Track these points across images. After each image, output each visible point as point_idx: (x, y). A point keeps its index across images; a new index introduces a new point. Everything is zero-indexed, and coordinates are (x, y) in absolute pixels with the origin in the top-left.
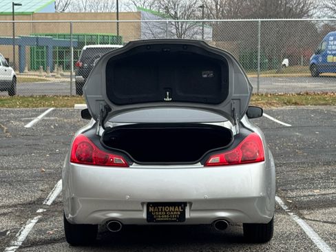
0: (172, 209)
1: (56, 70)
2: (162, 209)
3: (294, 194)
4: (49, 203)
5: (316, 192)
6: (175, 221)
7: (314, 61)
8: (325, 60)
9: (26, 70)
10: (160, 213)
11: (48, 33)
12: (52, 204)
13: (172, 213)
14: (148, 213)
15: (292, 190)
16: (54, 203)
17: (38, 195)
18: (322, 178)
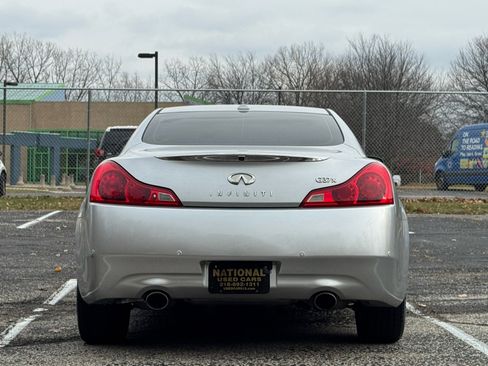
0: (248, 272)
1: (64, 182)
2: (232, 273)
3: (429, 298)
4: (52, 303)
5: (463, 296)
6: (253, 292)
7: (442, 168)
8: (456, 166)
9: (21, 182)
10: (230, 280)
11: (55, 129)
12: (57, 304)
13: (248, 279)
14: (212, 279)
15: (425, 295)
16: (60, 303)
17: (36, 294)
18: (468, 283)
